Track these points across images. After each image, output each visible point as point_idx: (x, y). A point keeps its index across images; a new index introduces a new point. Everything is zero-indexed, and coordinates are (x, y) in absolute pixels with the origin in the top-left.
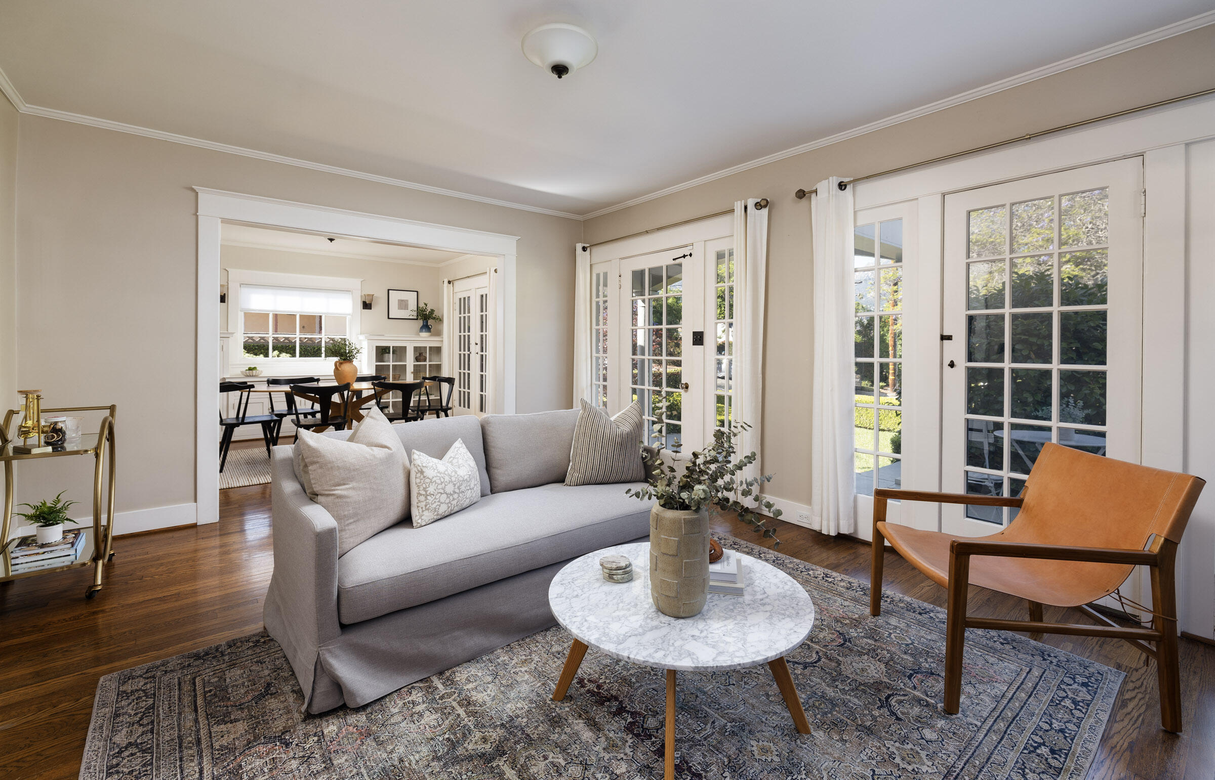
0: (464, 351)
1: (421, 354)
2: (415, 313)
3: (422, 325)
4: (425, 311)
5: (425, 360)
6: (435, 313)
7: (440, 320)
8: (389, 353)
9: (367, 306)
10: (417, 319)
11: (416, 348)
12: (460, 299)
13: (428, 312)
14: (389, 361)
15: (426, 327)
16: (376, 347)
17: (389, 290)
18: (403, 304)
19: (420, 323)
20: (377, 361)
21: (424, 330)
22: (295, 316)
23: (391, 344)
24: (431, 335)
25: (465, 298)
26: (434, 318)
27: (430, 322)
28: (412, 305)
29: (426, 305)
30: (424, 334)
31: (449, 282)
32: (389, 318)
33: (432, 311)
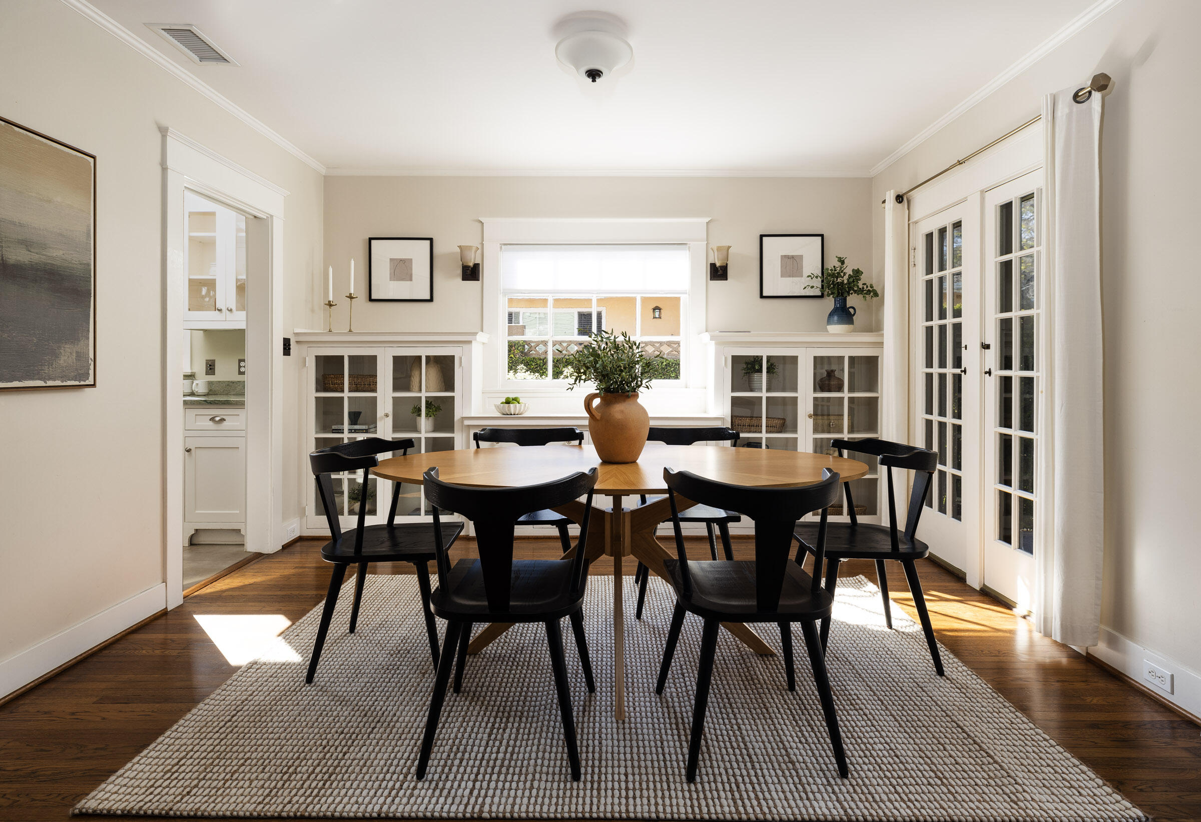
0: (943, 364)
1: (830, 374)
2: (818, 283)
3: (832, 307)
4: (839, 275)
5: (840, 388)
6: (864, 279)
7: (873, 293)
8: (760, 371)
9: (718, 273)
10: (822, 296)
11: (818, 361)
12: (929, 236)
13: (846, 277)
14: (760, 390)
15: (844, 314)
16: (733, 357)
17: (762, 236)
18: (792, 265)
19: (829, 303)
20: (733, 390)
21: (836, 318)
22: (633, 300)
23: (764, 352)
24: (854, 331)
25: (942, 231)
26: (860, 291)
27: (853, 300)
28: (812, 265)
29: (843, 262)
30: (836, 329)
31: (899, 199)
32: (762, 296)
33: (857, 273)
